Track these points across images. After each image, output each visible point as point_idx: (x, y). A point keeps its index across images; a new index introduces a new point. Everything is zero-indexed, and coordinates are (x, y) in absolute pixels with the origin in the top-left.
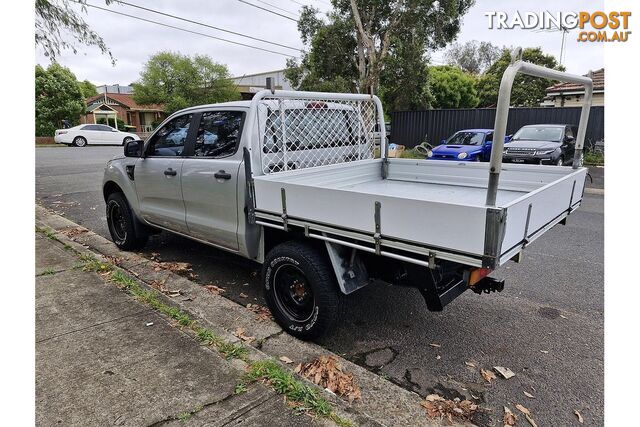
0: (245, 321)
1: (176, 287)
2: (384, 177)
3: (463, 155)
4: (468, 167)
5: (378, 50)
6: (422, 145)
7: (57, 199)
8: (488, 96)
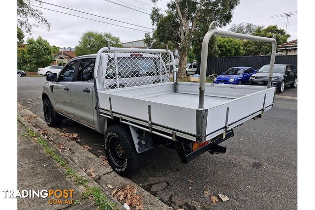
0: (96, 165)
1: (68, 146)
2: (176, 92)
3: (232, 80)
4: (216, 87)
5: (191, 28)
6: (213, 75)
7: (29, 101)
8: (249, 50)
